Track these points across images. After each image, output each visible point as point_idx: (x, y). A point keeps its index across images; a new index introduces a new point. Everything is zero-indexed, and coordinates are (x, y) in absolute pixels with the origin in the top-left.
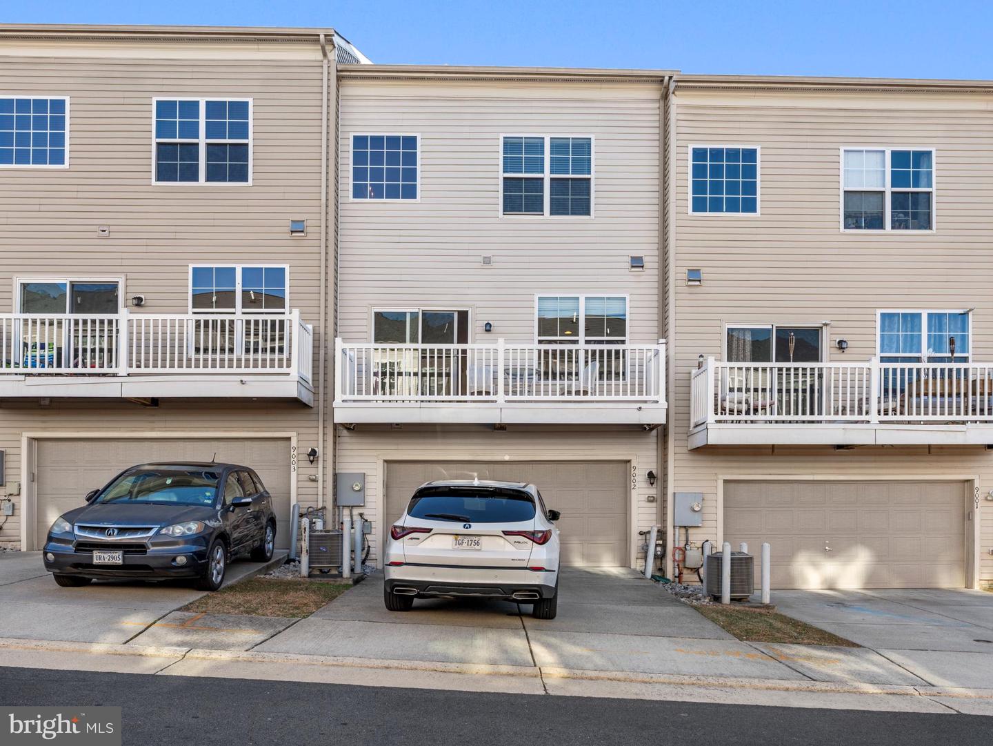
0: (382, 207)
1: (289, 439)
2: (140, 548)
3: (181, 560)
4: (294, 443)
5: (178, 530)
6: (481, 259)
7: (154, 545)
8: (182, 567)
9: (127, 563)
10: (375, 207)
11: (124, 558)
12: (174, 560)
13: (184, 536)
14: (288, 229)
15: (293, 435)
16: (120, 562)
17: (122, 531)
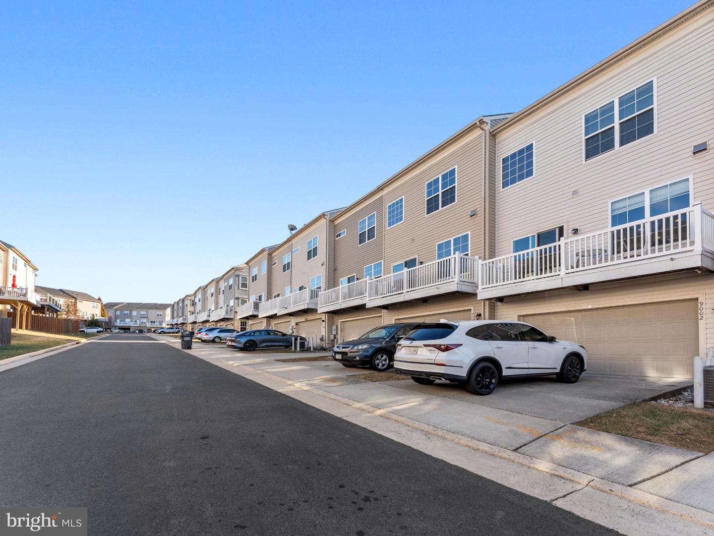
0: (518, 186)
1: (470, 310)
2: (346, 353)
3: (358, 358)
4: (472, 311)
5: (360, 347)
6: (571, 193)
7: (350, 352)
8: (358, 361)
9: (344, 358)
10: (514, 188)
11: (342, 357)
12: (355, 358)
13: (362, 349)
14: (469, 216)
15: (472, 308)
16: (341, 358)
17: (343, 348)
